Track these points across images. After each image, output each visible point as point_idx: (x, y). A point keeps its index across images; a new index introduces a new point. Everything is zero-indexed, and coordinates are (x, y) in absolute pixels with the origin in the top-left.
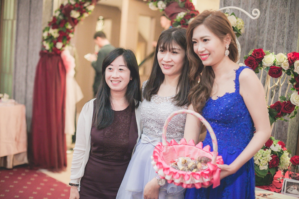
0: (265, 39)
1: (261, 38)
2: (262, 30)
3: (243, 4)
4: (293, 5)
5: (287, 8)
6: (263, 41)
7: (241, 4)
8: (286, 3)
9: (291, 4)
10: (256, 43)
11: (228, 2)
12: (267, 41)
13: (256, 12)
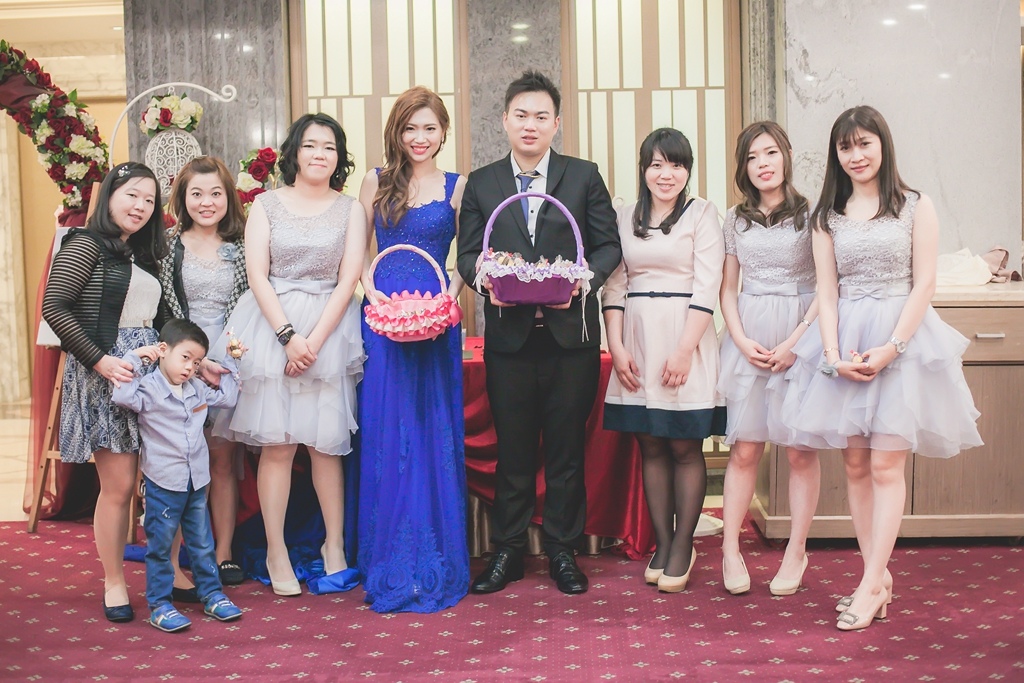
0: (225, 133)
1: (217, 131)
2: (217, 117)
3: (174, 74)
4: (268, 74)
5: (258, 80)
6: (221, 137)
7: (170, 76)
8: (256, 71)
9: (264, 73)
10: (209, 139)
11: (142, 71)
12: (229, 136)
13: (228, 90)
